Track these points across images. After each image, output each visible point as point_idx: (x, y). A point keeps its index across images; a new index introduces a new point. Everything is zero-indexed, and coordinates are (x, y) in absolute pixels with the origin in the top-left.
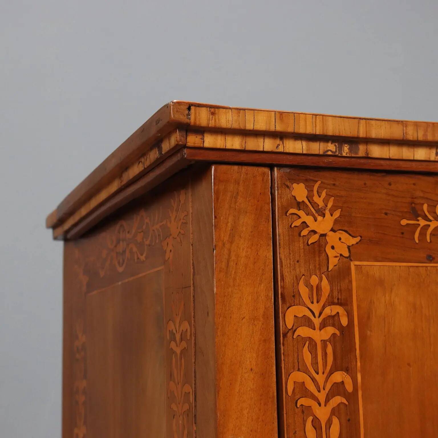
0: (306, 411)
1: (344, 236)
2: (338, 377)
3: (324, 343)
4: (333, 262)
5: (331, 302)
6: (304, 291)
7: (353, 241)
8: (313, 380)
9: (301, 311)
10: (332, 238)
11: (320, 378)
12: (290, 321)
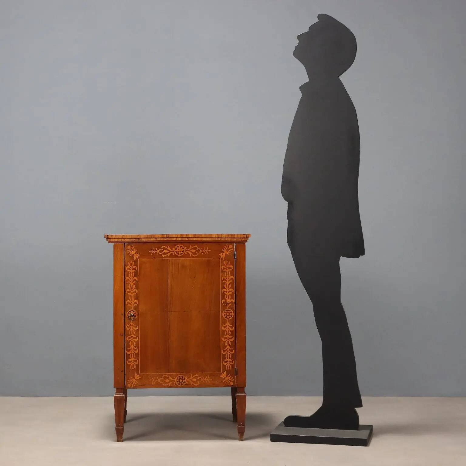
0: (129, 283)
1: (137, 254)
2: (135, 278)
3: (133, 273)
4: (135, 259)
5: (134, 266)
6: (129, 264)
7: (139, 255)
8: (130, 279)
9: (128, 267)
10: (135, 255)
11: (132, 278)
12: (126, 269)
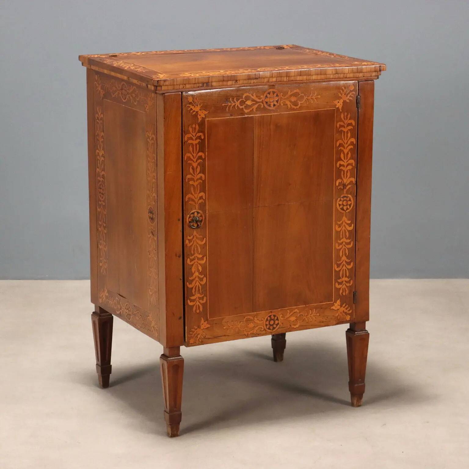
0: (190, 164)
1: (204, 111)
2: (200, 154)
3: (196, 144)
4: (200, 120)
5: (199, 132)
6: (191, 129)
7: (206, 113)
8: (193, 156)
9: (190, 135)
10: (200, 112)
11: (195, 155)
12: (186, 139)
